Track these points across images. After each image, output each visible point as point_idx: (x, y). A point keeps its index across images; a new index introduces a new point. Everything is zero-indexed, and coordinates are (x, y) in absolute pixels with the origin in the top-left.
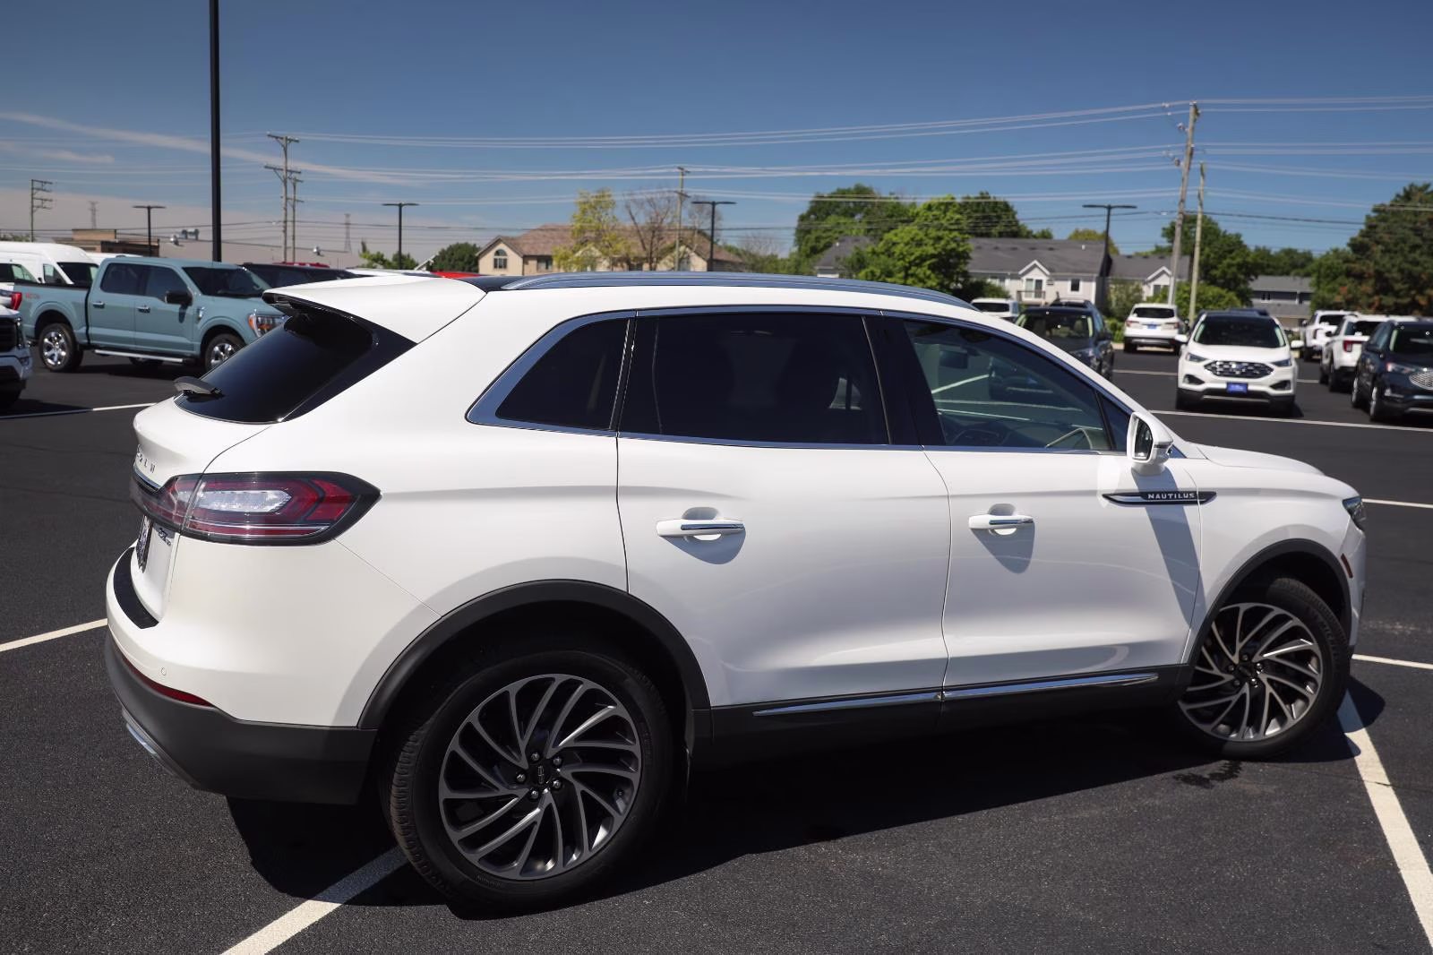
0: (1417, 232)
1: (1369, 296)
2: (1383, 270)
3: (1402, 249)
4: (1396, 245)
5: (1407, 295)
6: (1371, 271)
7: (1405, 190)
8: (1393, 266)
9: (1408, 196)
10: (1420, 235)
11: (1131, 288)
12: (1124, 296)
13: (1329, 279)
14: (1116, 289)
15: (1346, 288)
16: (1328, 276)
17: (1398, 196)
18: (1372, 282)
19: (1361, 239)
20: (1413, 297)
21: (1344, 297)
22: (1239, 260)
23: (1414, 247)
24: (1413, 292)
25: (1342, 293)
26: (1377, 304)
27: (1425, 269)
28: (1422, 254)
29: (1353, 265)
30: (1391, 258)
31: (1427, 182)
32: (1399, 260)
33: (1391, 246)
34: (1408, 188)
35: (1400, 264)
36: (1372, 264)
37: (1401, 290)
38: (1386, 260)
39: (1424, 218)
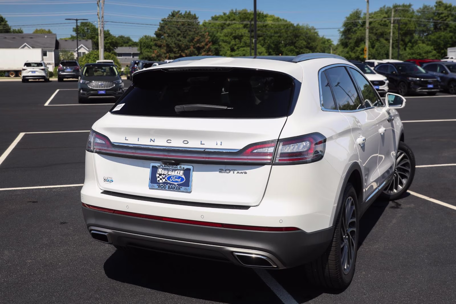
0: (179, 29)
1: (165, 54)
2: (169, 43)
3: (174, 36)
4: (172, 34)
5: (178, 53)
6: (165, 44)
7: (172, 13)
8: (172, 42)
9: (173, 15)
10: (180, 30)
11: (69, 54)
12: (67, 58)
13: (145, 48)
14: (63, 55)
15: (156, 51)
16: (144, 46)
17: (170, 15)
18: (165, 48)
19: (158, 32)
20: (180, 53)
21: (156, 54)
22: (110, 41)
23: (179, 35)
24: (180, 52)
25: (155, 53)
26: (168, 56)
27: (183, 43)
28: (181, 37)
29: (158, 42)
30: (171, 39)
31: (179, 10)
32: (174, 40)
33: (171, 34)
34: (173, 12)
35: (174, 41)
36: (165, 41)
37: (176, 51)
38: (169, 40)
39: (180, 24)
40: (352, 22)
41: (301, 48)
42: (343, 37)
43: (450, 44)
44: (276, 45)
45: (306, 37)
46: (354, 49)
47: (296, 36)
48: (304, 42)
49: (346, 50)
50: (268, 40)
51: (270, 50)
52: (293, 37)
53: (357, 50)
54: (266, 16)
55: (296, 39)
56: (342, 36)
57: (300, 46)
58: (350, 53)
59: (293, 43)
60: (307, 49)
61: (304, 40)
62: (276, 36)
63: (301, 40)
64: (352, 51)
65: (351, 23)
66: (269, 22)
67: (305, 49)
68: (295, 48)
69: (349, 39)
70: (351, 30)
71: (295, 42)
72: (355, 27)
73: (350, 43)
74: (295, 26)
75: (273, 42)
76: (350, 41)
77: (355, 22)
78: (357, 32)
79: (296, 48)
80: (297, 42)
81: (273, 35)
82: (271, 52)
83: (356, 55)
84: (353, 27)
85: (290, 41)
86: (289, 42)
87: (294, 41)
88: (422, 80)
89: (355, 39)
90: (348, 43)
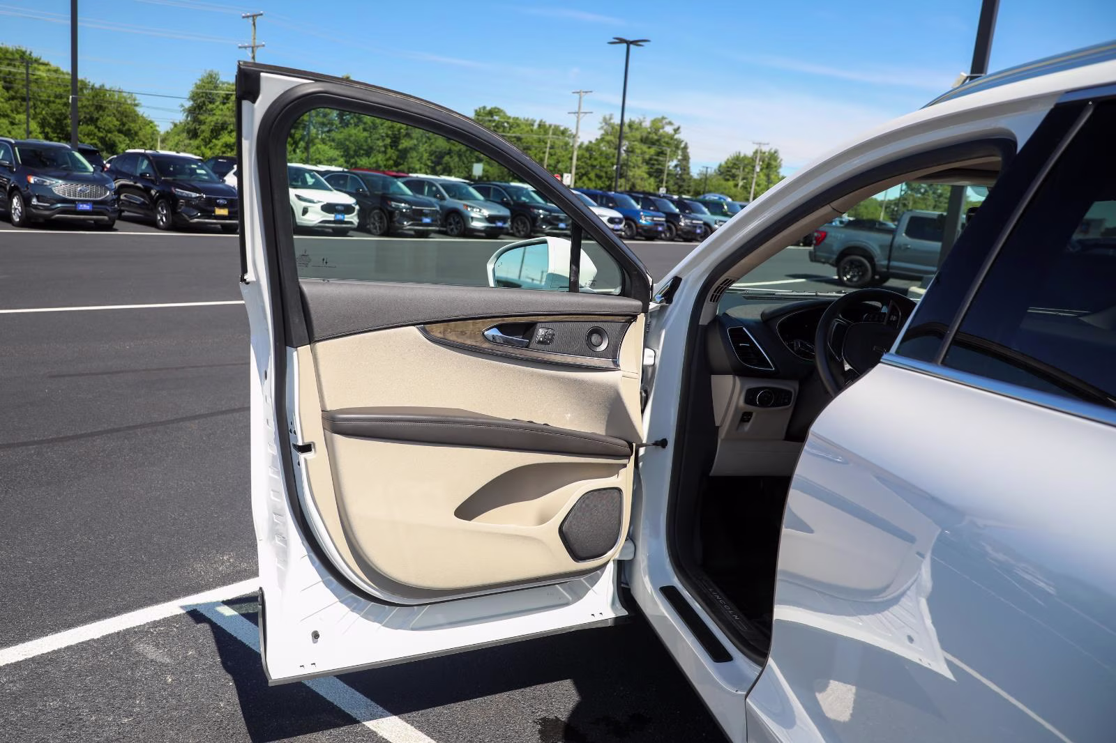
40: (206, 94)
41: (109, 131)
42: (189, 119)
43: (364, 150)
44: (57, 120)
45: (119, 112)
46: (210, 141)
47: (100, 108)
48: (115, 119)
49: (195, 143)
50: (43, 109)
51: (47, 130)
52: (92, 109)
53: (215, 145)
54: (37, 61)
55: (98, 112)
56: (187, 117)
57: (107, 128)
58: (203, 148)
59: (92, 121)
60: (120, 135)
61: (115, 116)
62: (59, 104)
63: (108, 116)
64: (205, 146)
65: (204, 95)
66: (42, 73)
67: (116, 133)
68: (96, 131)
69: (201, 123)
70: (204, 109)
71: (97, 119)
72: (210, 102)
73: (203, 132)
74: (96, 89)
75: (53, 114)
76: (203, 127)
77: (210, 94)
78: (214, 112)
79: (99, 131)
80: (101, 118)
81: (52, 99)
82: (48, 133)
83: (213, 153)
84: (207, 103)
85: (88, 116)
86: (85, 117)
87: (96, 115)
88: (414, 207)
89: (213, 124)
90: (199, 131)
